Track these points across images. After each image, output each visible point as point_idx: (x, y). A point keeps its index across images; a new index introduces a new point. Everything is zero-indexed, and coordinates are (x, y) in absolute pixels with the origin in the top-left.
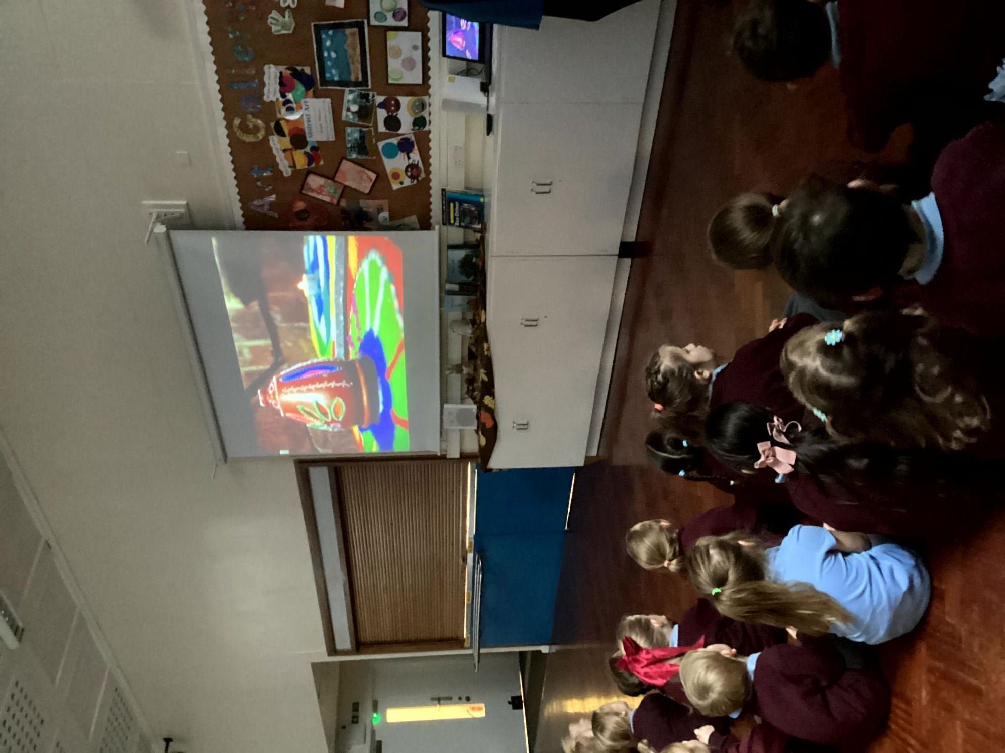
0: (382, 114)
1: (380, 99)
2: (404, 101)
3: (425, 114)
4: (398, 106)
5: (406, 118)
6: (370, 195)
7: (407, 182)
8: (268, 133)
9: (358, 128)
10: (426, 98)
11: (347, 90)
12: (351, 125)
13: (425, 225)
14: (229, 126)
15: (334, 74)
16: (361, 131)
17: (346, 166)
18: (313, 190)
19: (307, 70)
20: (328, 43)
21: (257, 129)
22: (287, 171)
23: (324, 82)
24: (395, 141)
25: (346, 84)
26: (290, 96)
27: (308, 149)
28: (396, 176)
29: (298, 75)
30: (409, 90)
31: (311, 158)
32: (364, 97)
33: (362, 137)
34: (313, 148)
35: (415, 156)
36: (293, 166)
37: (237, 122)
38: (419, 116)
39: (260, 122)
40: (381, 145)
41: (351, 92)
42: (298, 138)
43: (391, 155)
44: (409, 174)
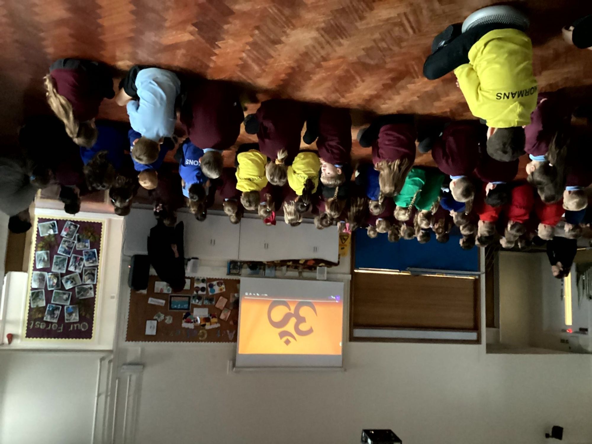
0: (200, 292)
1: (195, 293)
2: (196, 285)
3: (201, 279)
4: (197, 287)
5: (201, 285)
6: (228, 299)
7: (223, 286)
8: (205, 329)
9: (204, 300)
10: (195, 278)
11: (191, 303)
12: (203, 303)
13: (238, 281)
14: (202, 341)
15: (186, 306)
16: (205, 299)
17: (217, 306)
18: (226, 318)
19: (184, 314)
20: (175, 306)
21: (203, 332)
22: (218, 325)
23: (188, 309)
24: (209, 289)
25: (189, 303)
26: (192, 321)
27: (211, 317)
28: (221, 290)
29: (185, 317)
30: (192, 284)
31: (214, 317)
32: (194, 297)
33: (207, 299)
34: (211, 315)
35: (215, 283)
36: (216, 323)
37: (200, 338)
38: (201, 281)
39: (201, 331)
40: (210, 294)
41: (192, 301)
42: (207, 320)
43: (214, 291)
44: (220, 285)
